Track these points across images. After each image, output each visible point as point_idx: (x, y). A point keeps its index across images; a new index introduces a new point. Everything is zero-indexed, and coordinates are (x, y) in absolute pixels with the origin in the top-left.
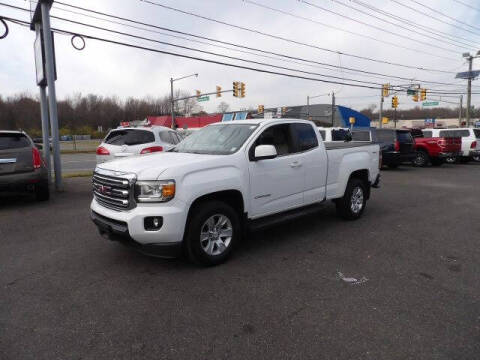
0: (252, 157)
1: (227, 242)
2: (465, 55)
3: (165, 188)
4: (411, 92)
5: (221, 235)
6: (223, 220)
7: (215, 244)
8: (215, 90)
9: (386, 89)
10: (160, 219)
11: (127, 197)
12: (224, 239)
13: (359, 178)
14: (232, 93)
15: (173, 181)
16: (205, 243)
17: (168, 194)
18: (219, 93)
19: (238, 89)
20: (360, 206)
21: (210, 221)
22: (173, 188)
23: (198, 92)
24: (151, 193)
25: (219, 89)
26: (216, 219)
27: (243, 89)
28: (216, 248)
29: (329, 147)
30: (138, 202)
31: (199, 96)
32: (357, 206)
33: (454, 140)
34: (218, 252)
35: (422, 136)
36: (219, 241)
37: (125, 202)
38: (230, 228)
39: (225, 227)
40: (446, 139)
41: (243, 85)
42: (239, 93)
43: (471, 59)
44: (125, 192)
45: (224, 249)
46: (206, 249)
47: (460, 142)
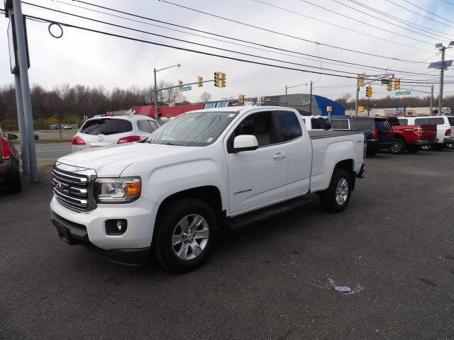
0: (231, 148)
1: (203, 245)
2: (438, 46)
3: (130, 186)
4: (385, 81)
5: (196, 237)
6: (198, 220)
7: (190, 247)
8: (197, 80)
9: (361, 78)
10: (124, 222)
11: (85, 197)
12: (199, 241)
13: (344, 168)
14: (214, 83)
15: (139, 177)
16: (178, 247)
17: (133, 193)
18: (200, 83)
19: (219, 79)
20: (345, 197)
21: (183, 222)
22: (139, 186)
23: (181, 82)
24: (113, 192)
25: (201, 79)
26: (190, 220)
27: (223, 79)
28: (190, 251)
29: (313, 137)
30: (99, 202)
31: (181, 86)
32: (342, 197)
33: (429, 128)
34: (193, 256)
35: (399, 124)
36: (194, 243)
37: (84, 202)
38: (206, 229)
39: (201, 227)
40: (422, 126)
41: (224, 75)
42: (220, 82)
43: (443, 49)
44: (83, 191)
45: (199, 253)
46: (179, 254)
47: (436, 130)
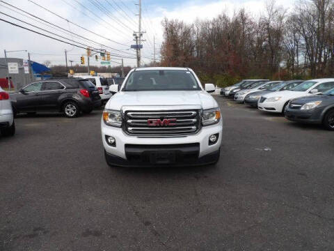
2: (134, 35)
3: (216, 113)
4: (102, 54)
10: (217, 135)
30: (202, 125)
37: (194, 128)
44: (194, 120)
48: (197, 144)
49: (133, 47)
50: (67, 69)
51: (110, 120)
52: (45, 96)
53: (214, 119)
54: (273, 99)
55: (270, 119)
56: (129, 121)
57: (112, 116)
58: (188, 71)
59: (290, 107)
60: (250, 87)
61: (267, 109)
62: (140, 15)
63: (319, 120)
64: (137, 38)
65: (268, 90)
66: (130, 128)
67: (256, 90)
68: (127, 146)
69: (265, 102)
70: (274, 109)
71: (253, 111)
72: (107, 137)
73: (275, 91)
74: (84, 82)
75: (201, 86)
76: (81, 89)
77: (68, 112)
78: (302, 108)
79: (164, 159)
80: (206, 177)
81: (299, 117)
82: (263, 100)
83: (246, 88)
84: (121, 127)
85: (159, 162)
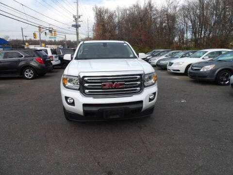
4: (50, 31)
30: (145, 87)
44: (139, 83)
48: (141, 102)
49: (73, 26)
50: (24, 42)
51: (68, 84)
52: (7, 63)
53: (152, 81)
54: (178, 64)
55: (176, 77)
56: (86, 85)
57: (71, 81)
58: (125, 43)
59: (192, 69)
60: (159, 55)
61: (173, 70)
62: (77, 3)
63: (213, 78)
64: (76, 19)
65: (173, 57)
66: (87, 91)
67: (163, 57)
68: (85, 105)
69: (173, 66)
70: (179, 71)
71: (164, 72)
72: (67, 98)
73: (177, 58)
74: (38, 52)
75: (136, 55)
76: (37, 57)
77: (27, 75)
78: (202, 70)
79: (114, 114)
80: (146, 126)
81: (199, 76)
82: (171, 64)
83: (156, 56)
84: (79, 90)
85: (111, 117)
